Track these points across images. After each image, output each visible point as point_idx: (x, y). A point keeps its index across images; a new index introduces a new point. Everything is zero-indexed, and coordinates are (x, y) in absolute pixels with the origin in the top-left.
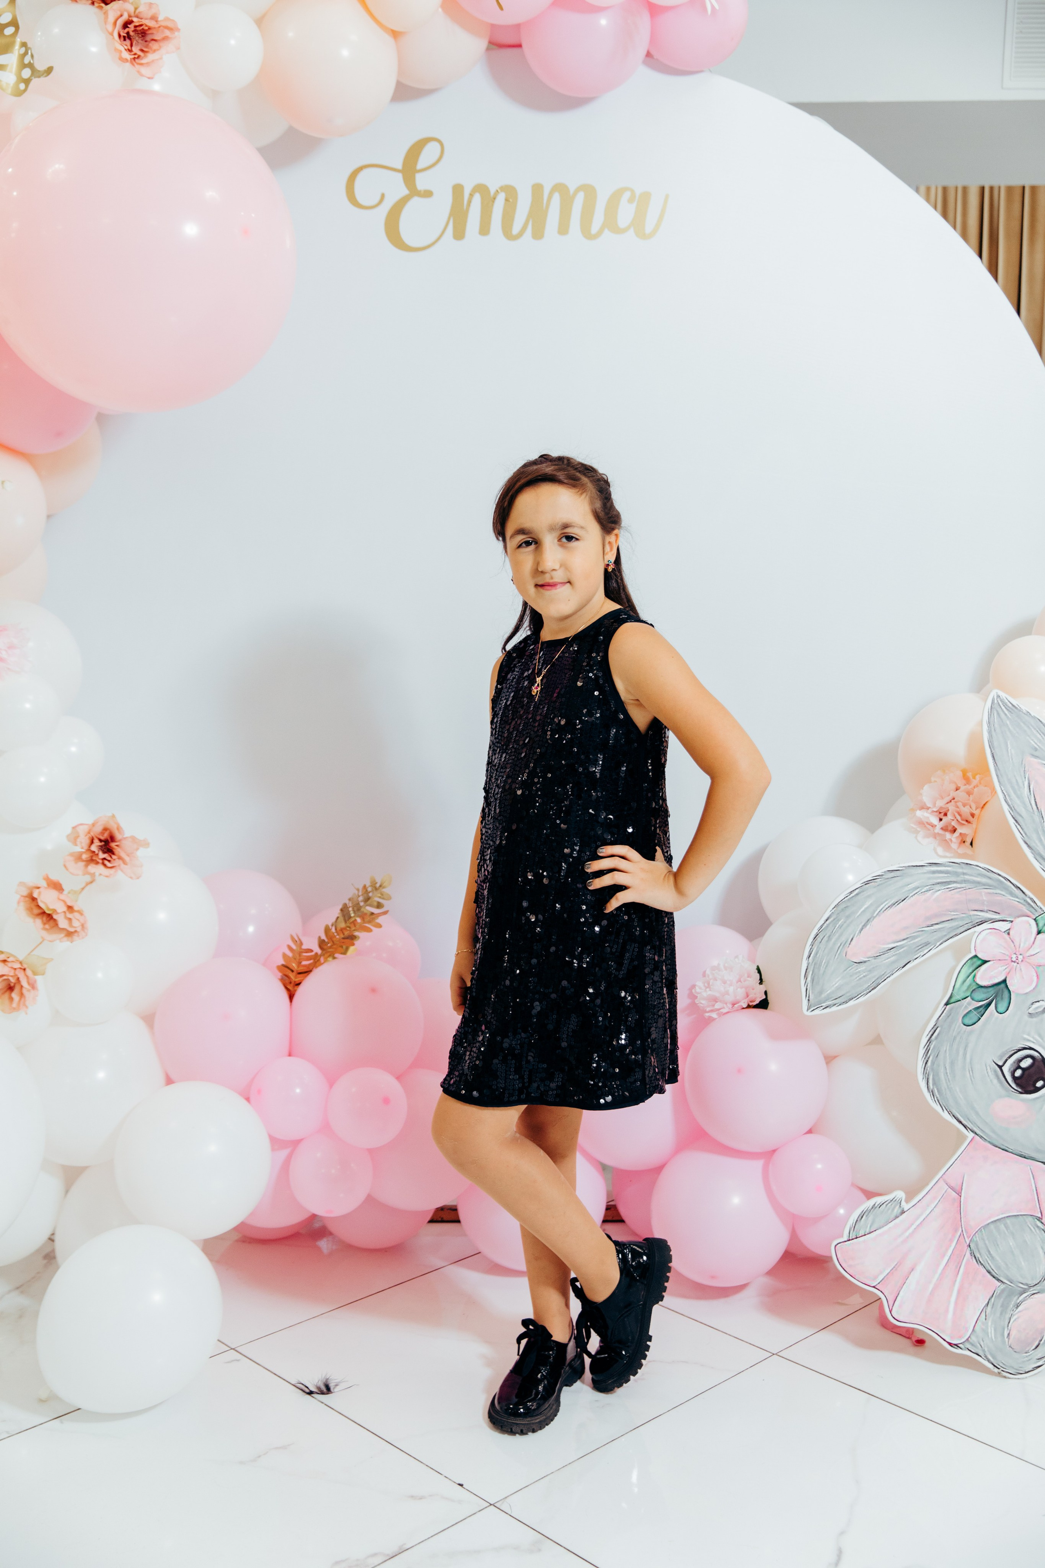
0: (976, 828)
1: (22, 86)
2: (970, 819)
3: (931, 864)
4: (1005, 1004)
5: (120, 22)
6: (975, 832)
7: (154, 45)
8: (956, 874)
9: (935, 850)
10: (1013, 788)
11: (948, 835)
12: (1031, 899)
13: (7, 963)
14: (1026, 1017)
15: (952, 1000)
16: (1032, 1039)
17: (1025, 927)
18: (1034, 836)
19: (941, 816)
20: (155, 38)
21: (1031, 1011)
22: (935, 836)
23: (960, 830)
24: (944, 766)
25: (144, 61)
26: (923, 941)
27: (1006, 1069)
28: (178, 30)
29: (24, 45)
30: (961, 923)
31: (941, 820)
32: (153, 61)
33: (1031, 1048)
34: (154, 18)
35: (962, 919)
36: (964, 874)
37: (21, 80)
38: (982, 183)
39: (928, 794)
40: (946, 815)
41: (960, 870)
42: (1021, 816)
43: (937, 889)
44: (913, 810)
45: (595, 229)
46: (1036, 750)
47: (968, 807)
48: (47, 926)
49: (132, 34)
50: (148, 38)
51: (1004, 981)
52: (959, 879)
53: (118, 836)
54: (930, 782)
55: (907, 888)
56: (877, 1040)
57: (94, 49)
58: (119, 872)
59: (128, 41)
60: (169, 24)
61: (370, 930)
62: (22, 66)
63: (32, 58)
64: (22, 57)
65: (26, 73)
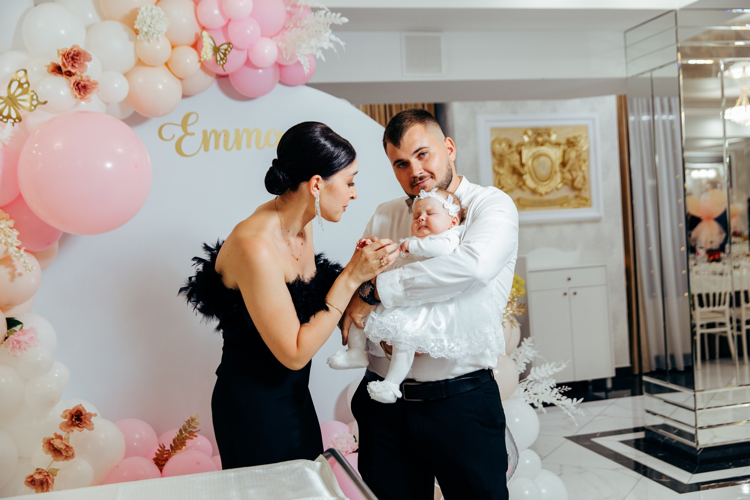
1: (33, 108)
5: (75, 84)
7: (89, 91)
13: (41, 473)
20: (90, 88)
25: (85, 97)
28: (98, 84)
29: (33, 91)
32: (89, 97)
34: (89, 81)
37: (32, 105)
45: (261, 146)
48: (57, 455)
49: (80, 87)
50: (87, 88)
53: (84, 413)
57: (62, 93)
58: (85, 429)
59: (78, 91)
60: (94, 82)
61: (192, 439)
62: (32, 99)
63: (37, 97)
64: (32, 96)
65: (35, 103)
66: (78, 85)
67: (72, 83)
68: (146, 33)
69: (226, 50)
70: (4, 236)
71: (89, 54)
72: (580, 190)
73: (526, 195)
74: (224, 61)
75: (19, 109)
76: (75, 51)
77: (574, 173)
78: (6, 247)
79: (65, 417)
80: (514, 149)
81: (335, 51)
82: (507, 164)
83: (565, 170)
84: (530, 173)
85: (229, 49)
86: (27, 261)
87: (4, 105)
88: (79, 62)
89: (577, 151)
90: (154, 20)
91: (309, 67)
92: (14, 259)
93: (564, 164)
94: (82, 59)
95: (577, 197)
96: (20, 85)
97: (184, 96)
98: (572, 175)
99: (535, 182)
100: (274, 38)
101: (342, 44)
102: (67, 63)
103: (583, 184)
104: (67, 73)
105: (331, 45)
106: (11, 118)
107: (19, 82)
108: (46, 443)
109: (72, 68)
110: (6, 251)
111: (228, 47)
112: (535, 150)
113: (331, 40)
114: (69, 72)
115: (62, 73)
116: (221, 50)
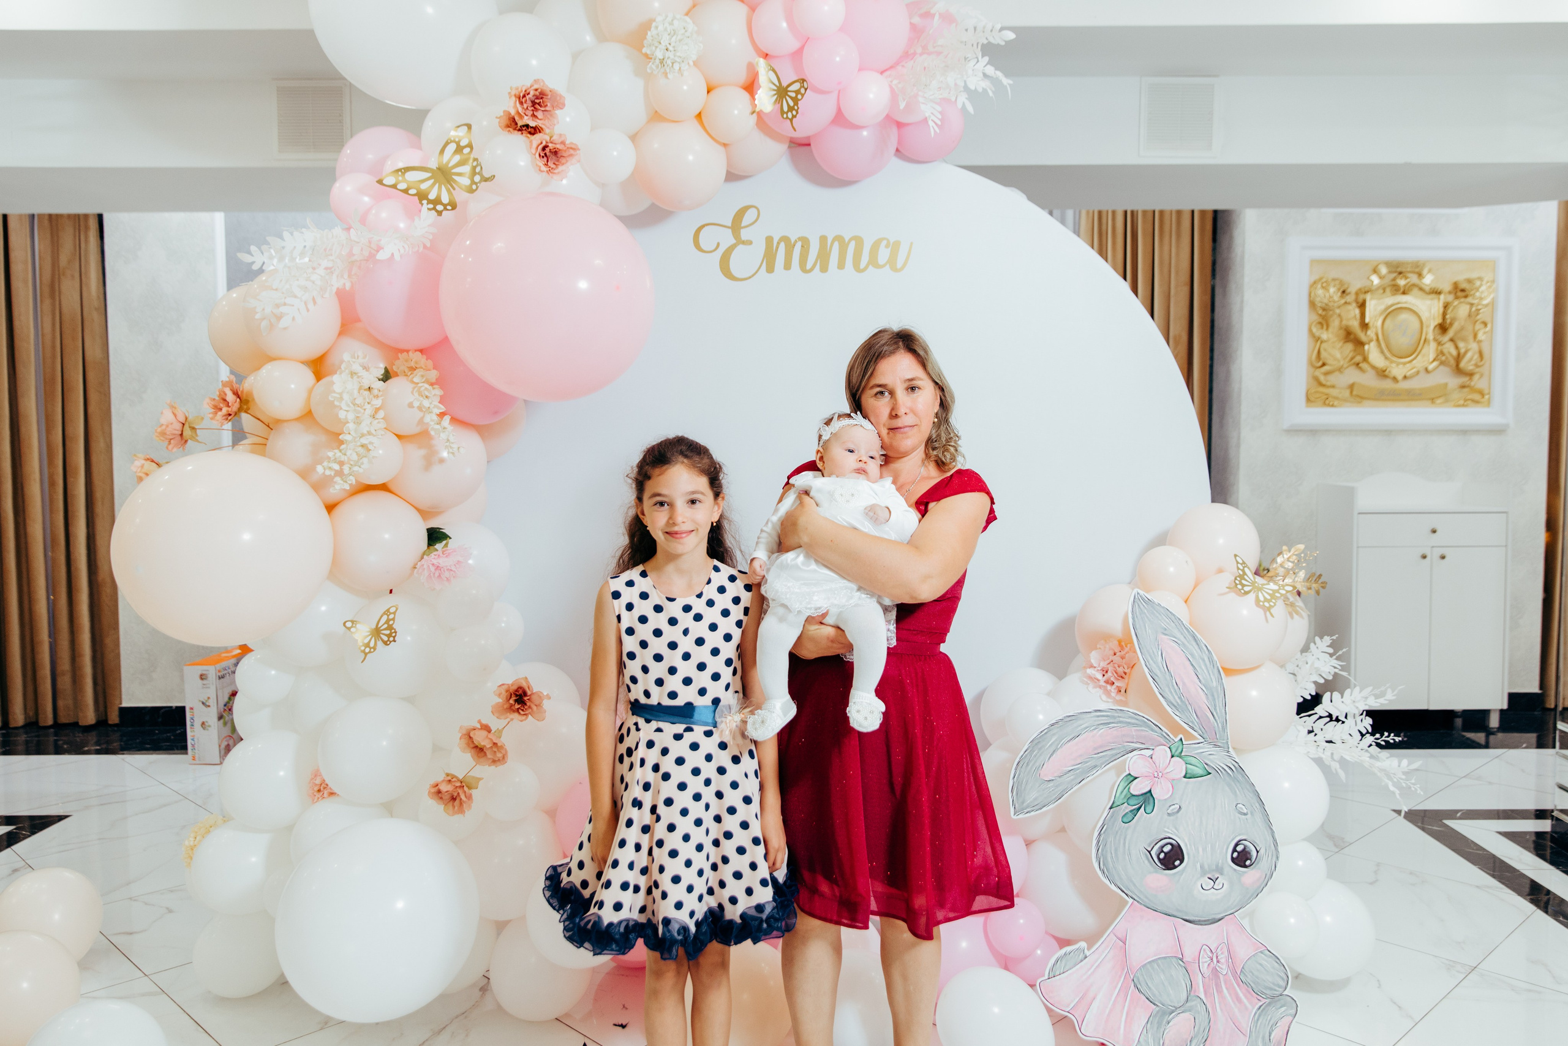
0: (1128, 683)
1: (474, 187)
2: (1124, 675)
3: (1096, 711)
4: (1151, 808)
5: (541, 147)
6: (1127, 685)
7: (563, 160)
8: (1114, 717)
9: (1100, 696)
10: (1150, 656)
11: (1109, 687)
12: (1166, 733)
13: (451, 782)
14: (1166, 816)
15: (1114, 805)
16: (1170, 832)
17: (1162, 753)
18: (1167, 690)
19: (1104, 673)
20: (564, 155)
21: (1169, 811)
22: (1100, 687)
23: (1117, 684)
24: (1106, 637)
25: (556, 171)
26: (1093, 764)
27: (1153, 853)
28: (579, 149)
30: (1118, 751)
31: (1104, 675)
32: (562, 171)
33: (1170, 838)
34: (563, 143)
35: (1119, 748)
36: (1119, 717)
37: (473, 182)
38: (1125, 208)
39: (1094, 657)
40: (1107, 672)
41: (1116, 715)
42: (1157, 675)
43: (1101, 728)
44: (1085, 668)
45: (862, 266)
46: (1166, 630)
47: (1122, 667)
48: (478, 755)
49: (548, 154)
50: (559, 155)
51: (1150, 791)
52: (1116, 720)
53: (528, 692)
54: (1096, 648)
55: (1080, 728)
56: (1063, 830)
57: (522, 164)
58: (530, 717)
59: (545, 159)
60: (573, 146)
62: (474, 172)
63: (481, 168)
64: (474, 168)
65: (477, 178)
66: (544, 149)
67: (535, 145)
68: (662, 61)
69: (797, 92)
70: (419, 395)
71: (561, 96)
72: (1471, 375)
73: (1368, 379)
74: (794, 113)
75: (454, 189)
76: (536, 90)
77: (1461, 345)
78: (421, 414)
79: (499, 695)
80: (1350, 298)
81: (991, 94)
82: (1335, 323)
83: (1446, 338)
84: (1378, 340)
85: (803, 91)
86: (452, 439)
87: (432, 181)
88: (543, 109)
89: (1472, 305)
90: (674, 39)
91: (939, 123)
92: (432, 433)
93: (1443, 328)
94: (549, 105)
95: (1463, 387)
96: (459, 149)
97: (731, 177)
98: (1457, 347)
99: (1386, 358)
100: (888, 73)
101: (1006, 81)
102: (524, 111)
103: (1477, 366)
104: (528, 129)
105: (985, 84)
106: (442, 204)
107: (458, 144)
108: (465, 735)
109: (533, 120)
110: (421, 421)
111: (801, 87)
112: (1390, 300)
113: (985, 75)
114: (527, 126)
115: (519, 130)
116: (789, 93)
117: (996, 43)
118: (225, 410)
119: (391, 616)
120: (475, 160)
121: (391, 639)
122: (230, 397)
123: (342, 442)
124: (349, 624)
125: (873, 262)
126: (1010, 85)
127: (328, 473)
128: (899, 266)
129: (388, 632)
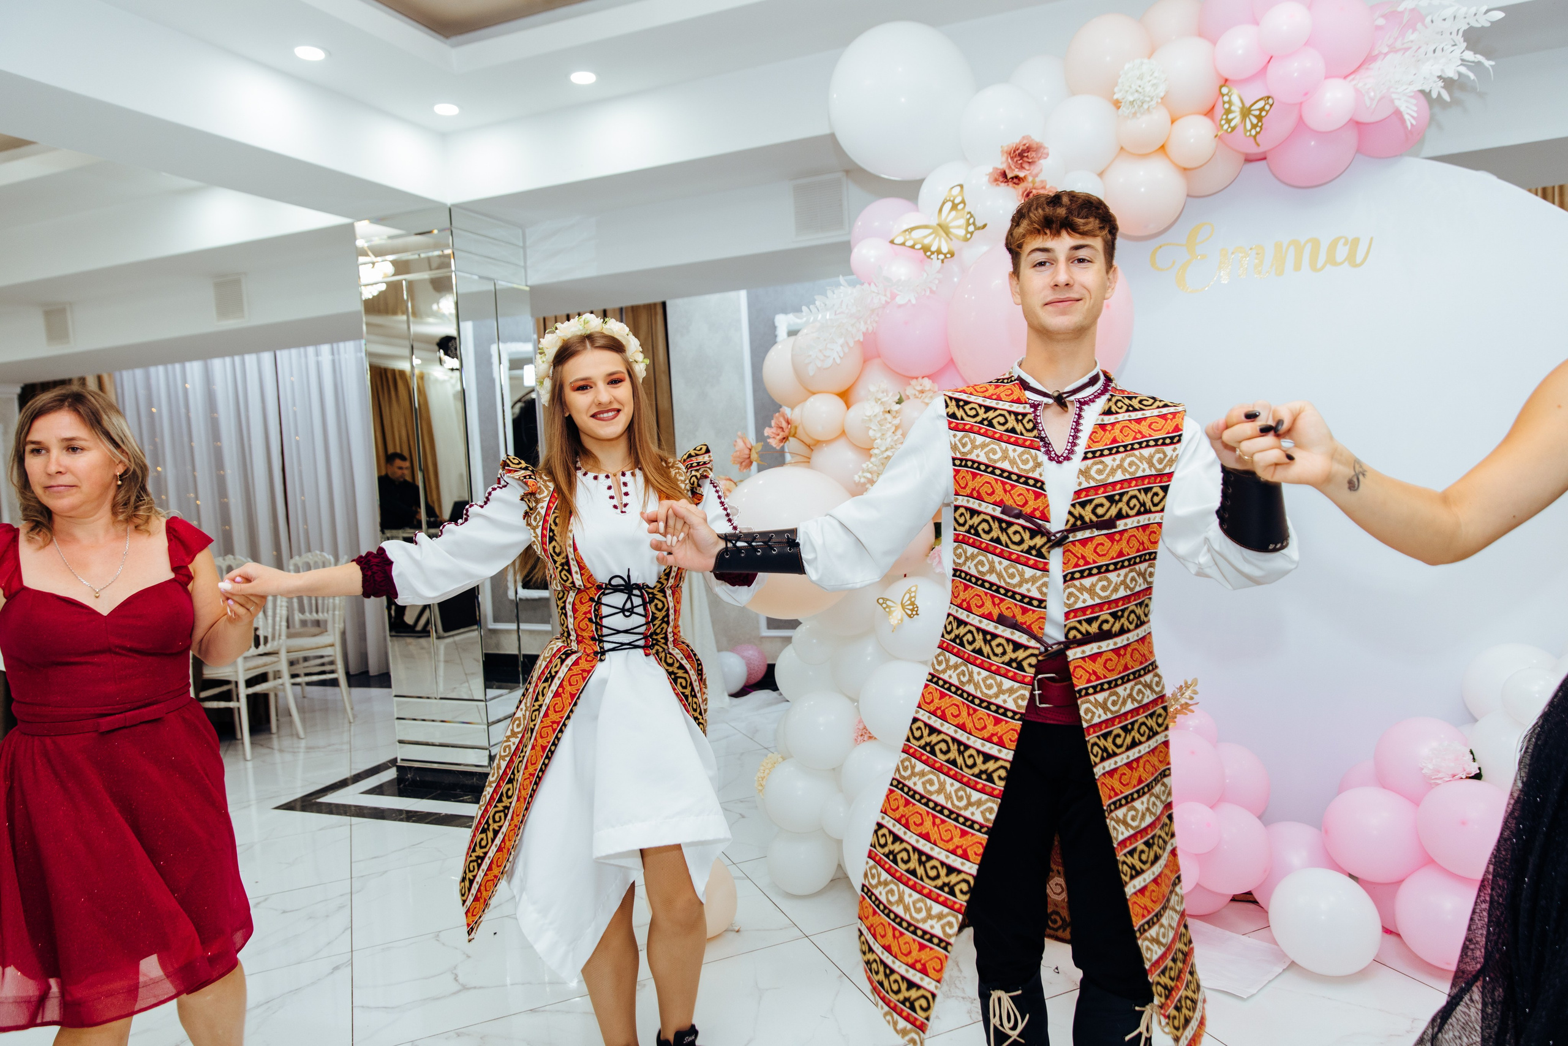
1: (969, 236)
37: (967, 232)
45: (1319, 265)
61: (1186, 714)
62: (968, 224)
63: (974, 219)
64: (968, 220)
65: (971, 228)
66: (1028, 195)
67: (1021, 193)
68: (1132, 103)
69: (1262, 109)
71: (1044, 147)
74: (1258, 129)
75: (952, 240)
76: (1023, 145)
81: (1472, 76)
85: (1267, 107)
87: (933, 236)
88: (1031, 161)
90: (1143, 81)
94: (1035, 156)
96: (954, 207)
97: (1191, 197)
100: (1351, 77)
101: (1488, 63)
102: (1013, 165)
104: (1015, 180)
105: (1463, 70)
106: (941, 253)
107: (953, 202)
109: (1021, 171)
111: (1266, 104)
113: (1462, 60)
114: (1017, 177)
115: (1007, 182)
116: (1253, 112)
117: (1479, 25)
118: (782, 435)
119: (913, 595)
120: (969, 213)
121: (914, 613)
122: (784, 425)
123: (871, 456)
124: (881, 601)
125: (1331, 260)
126: (1491, 66)
127: (863, 480)
128: (1359, 260)
129: (911, 607)
